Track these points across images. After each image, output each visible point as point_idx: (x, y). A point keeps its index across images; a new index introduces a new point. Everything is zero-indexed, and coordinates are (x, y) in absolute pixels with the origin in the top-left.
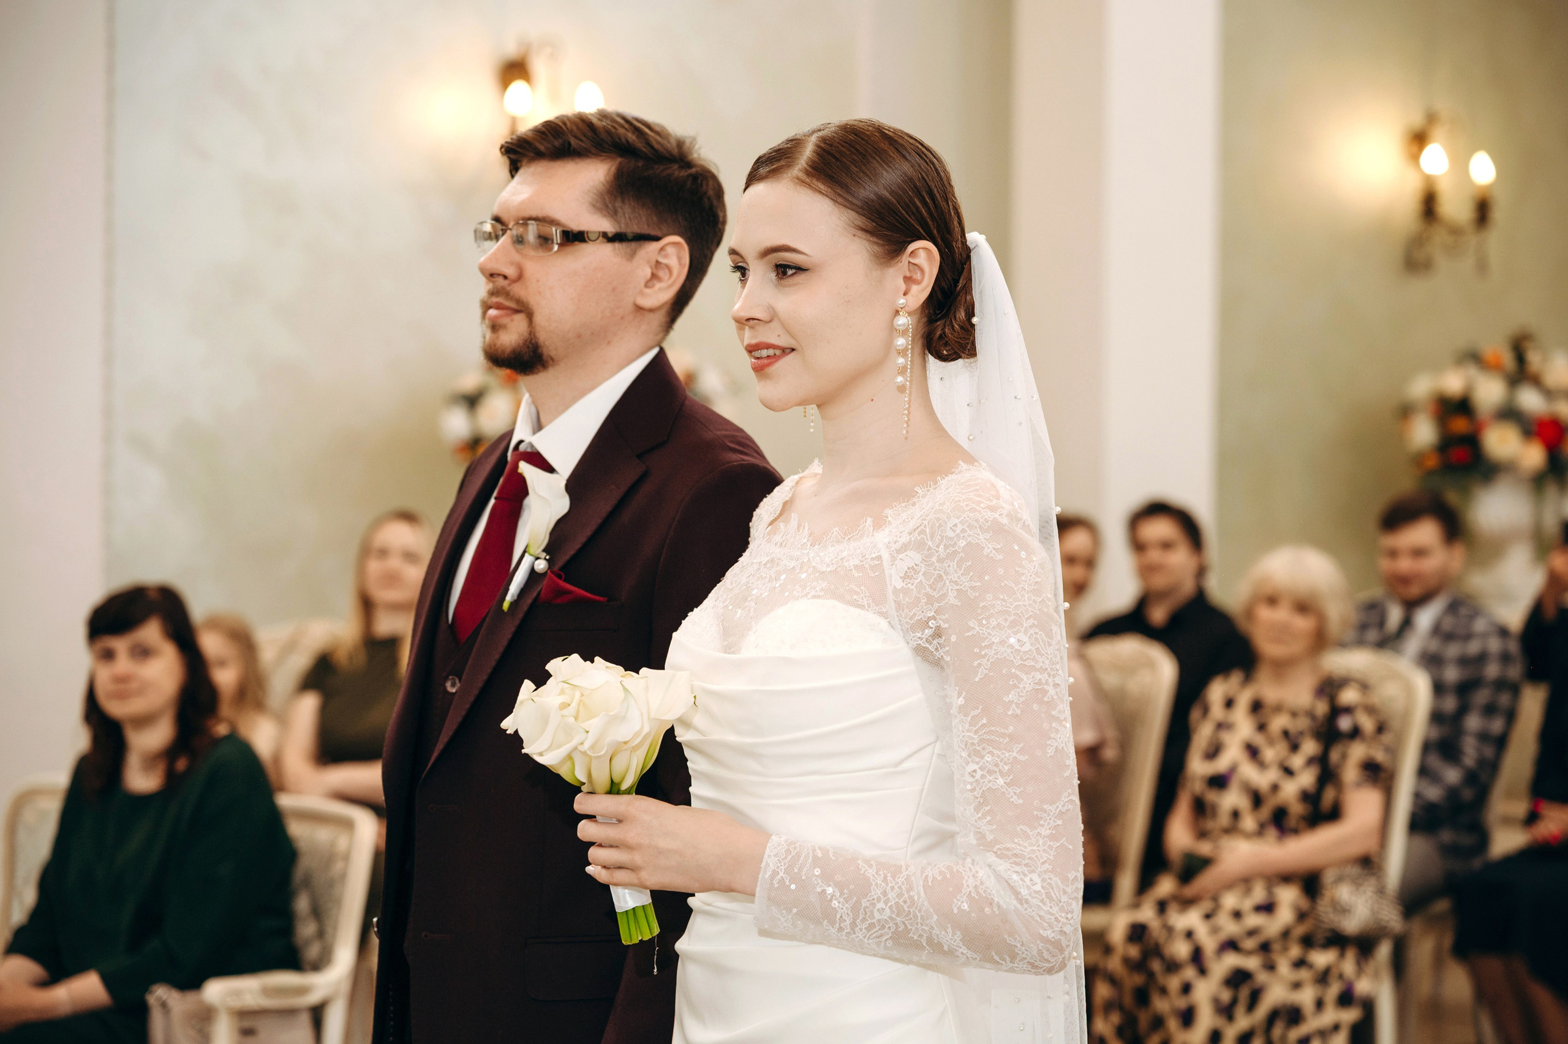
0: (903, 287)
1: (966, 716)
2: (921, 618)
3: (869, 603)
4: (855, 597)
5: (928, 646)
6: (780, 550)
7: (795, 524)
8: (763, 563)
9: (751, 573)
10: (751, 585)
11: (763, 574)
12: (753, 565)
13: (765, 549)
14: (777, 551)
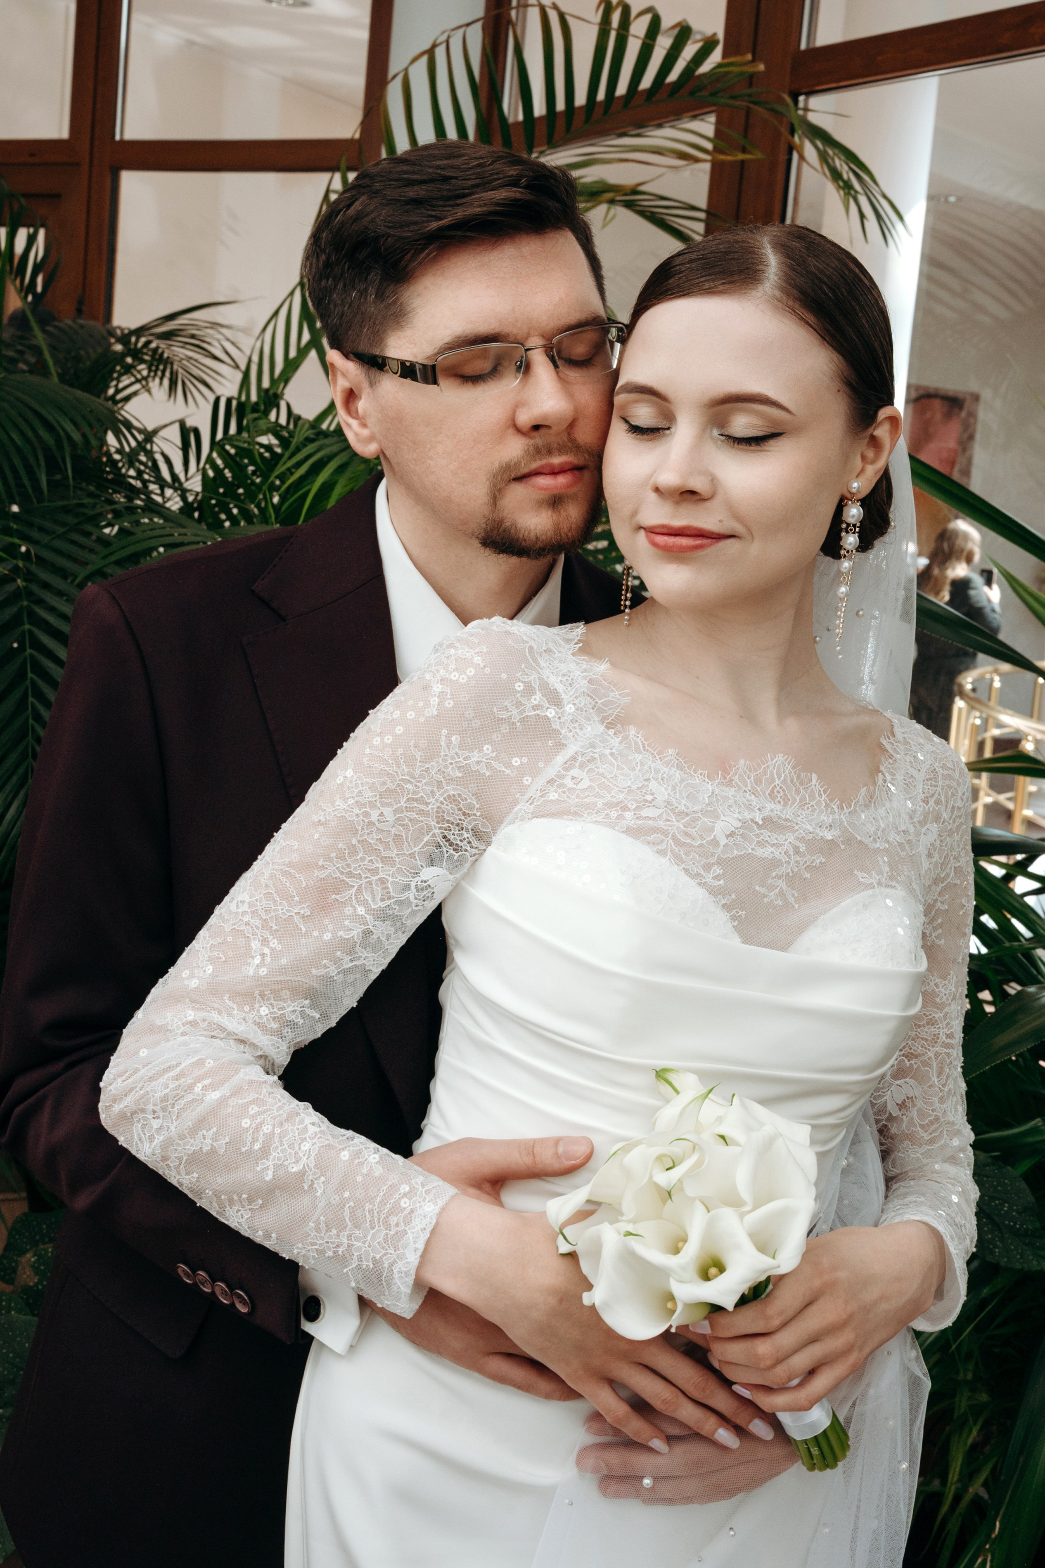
0: (860, 465)
6: (775, 805)
7: (787, 771)
8: (752, 820)
9: (732, 831)
10: (750, 851)
11: (768, 839)
12: (723, 818)
13: (730, 796)
14: (770, 806)
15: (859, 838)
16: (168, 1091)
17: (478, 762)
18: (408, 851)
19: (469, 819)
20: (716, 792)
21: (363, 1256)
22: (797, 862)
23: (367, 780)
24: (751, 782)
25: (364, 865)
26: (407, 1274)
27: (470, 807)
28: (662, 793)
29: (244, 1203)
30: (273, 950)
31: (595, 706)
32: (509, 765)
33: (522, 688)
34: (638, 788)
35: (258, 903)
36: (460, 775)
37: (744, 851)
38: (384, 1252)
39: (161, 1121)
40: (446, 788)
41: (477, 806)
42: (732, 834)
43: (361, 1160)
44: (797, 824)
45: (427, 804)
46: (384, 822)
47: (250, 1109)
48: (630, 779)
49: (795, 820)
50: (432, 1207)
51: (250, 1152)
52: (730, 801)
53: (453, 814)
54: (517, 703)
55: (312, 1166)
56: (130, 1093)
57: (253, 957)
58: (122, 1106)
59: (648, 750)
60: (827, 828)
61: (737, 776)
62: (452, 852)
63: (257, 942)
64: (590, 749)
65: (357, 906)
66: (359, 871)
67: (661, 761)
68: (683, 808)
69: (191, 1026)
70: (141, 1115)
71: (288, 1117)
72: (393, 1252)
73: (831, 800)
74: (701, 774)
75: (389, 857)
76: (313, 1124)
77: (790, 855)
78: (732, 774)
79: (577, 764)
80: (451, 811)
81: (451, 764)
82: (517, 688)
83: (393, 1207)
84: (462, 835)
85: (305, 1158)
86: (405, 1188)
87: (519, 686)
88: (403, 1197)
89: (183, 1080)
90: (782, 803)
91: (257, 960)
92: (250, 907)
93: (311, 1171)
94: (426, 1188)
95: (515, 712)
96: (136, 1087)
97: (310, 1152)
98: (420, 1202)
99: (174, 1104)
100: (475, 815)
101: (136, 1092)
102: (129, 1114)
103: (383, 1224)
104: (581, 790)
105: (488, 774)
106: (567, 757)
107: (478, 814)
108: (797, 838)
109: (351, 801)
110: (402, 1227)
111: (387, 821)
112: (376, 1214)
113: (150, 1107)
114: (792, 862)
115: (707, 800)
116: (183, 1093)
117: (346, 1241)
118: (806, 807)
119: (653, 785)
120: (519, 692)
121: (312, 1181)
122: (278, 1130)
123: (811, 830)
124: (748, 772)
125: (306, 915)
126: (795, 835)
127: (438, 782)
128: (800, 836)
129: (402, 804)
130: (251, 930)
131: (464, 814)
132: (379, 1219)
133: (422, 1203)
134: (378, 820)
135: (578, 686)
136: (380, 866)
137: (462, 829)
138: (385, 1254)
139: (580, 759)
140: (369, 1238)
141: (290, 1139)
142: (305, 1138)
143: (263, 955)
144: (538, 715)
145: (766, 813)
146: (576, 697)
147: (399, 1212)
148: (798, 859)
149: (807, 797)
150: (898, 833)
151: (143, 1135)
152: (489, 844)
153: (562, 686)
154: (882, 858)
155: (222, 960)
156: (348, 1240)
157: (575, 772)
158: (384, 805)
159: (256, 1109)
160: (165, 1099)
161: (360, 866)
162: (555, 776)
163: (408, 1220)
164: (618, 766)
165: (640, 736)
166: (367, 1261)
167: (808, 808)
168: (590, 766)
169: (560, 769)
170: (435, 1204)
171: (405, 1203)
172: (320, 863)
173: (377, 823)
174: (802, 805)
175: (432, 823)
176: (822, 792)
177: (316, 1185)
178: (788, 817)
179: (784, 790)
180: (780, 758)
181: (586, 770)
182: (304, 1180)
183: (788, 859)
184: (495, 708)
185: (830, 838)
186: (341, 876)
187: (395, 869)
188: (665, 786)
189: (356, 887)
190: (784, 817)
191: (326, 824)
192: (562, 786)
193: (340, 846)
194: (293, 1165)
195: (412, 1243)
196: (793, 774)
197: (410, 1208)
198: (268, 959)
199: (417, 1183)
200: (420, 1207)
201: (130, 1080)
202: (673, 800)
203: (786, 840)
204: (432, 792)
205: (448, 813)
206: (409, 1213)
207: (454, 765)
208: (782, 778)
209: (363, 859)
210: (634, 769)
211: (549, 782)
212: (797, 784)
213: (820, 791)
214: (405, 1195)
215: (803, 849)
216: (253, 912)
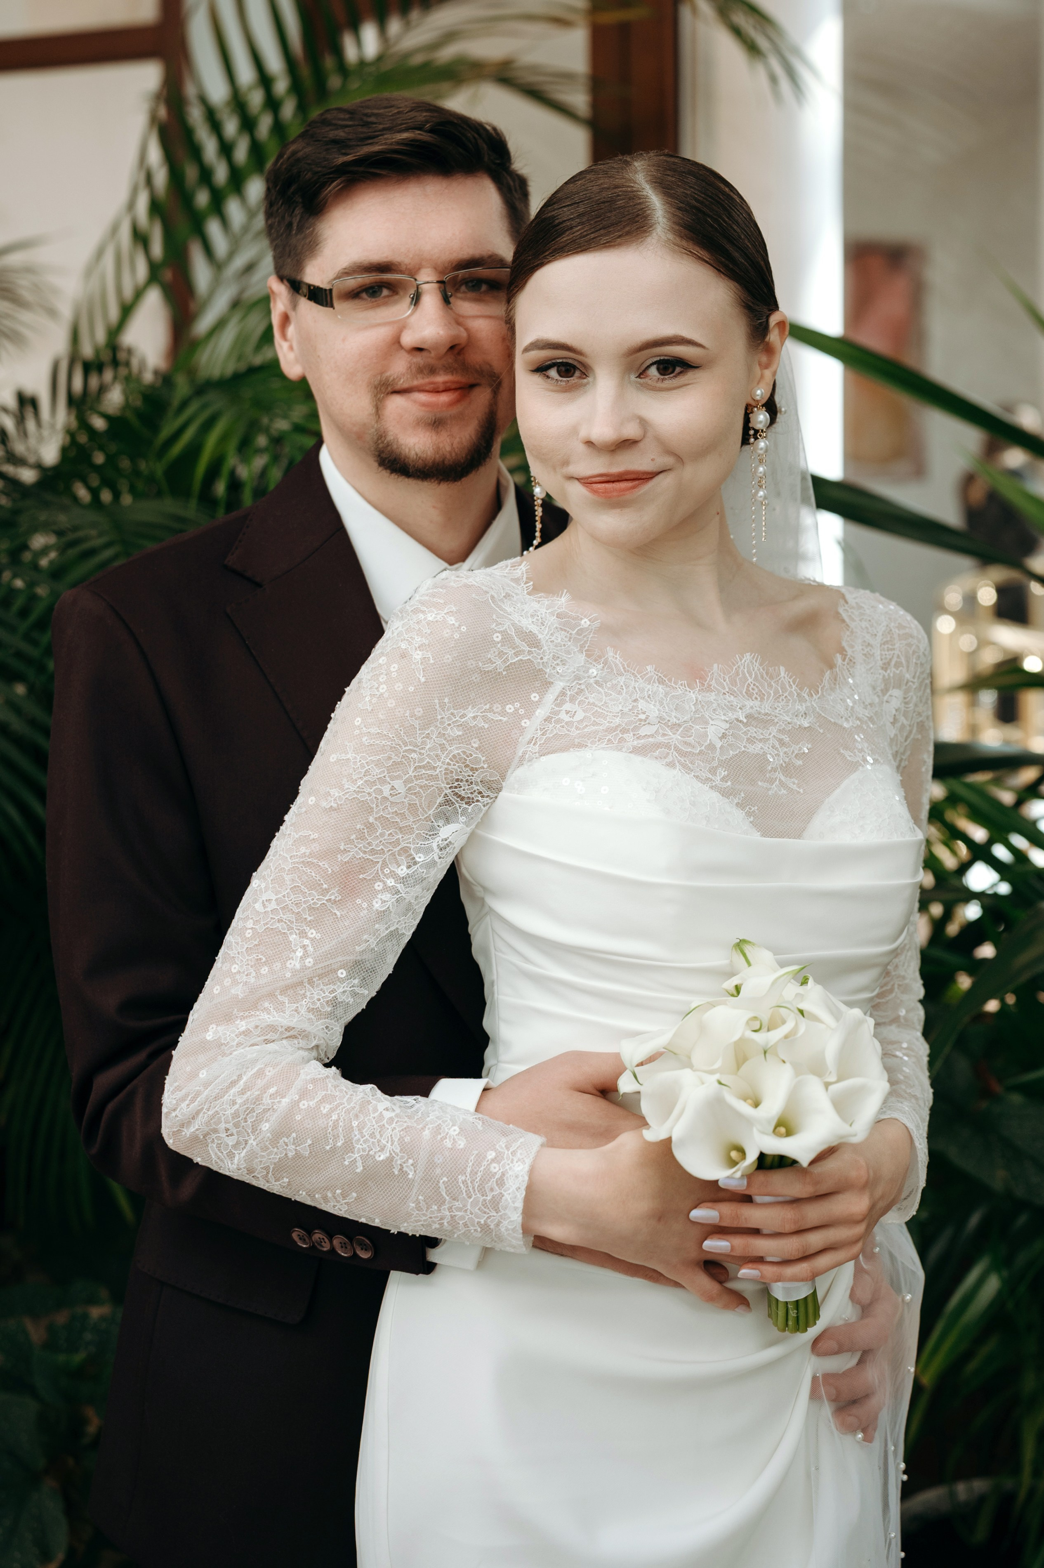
0: (759, 373)
6: (753, 702)
7: (756, 669)
8: (737, 720)
9: (723, 733)
10: (743, 749)
11: (755, 735)
12: (711, 722)
13: (712, 700)
14: (749, 703)
15: (832, 720)
16: (237, 1107)
17: (474, 718)
18: (423, 816)
19: (477, 773)
20: (700, 699)
21: (468, 1223)
22: (785, 753)
23: (371, 758)
24: (727, 683)
25: (385, 840)
26: (514, 1230)
27: (477, 761)
28: (653, 710)
29: (338, 1199)
30: (312, 940)
31: (570, 638)
32: (503, 713)
33: (500, 637)
34: (630, 710)
35: (286, 899)
36: (460, 733)
37: (738, 750)
38: (486, 1216)
39: (235, 1137)
40: (450, 749)
41: (483, 759)
42: (724, 736)
43: (442, 1135)
44: (776, 716)
45: (434, 768)
46: (396, 795)
47: (322, 1109)
48: (620, 703)
49: (773, 713)
50: (522, 1167)
51: (334, 1149)
52: (714, 705)
53: (461, 772)
54: (499, 653)
55: (398, 1151)
56: (197, 1116)
57: (295, 952)
58: (192, 1129)
59: (628, 671)
60: (802, 716)
61: (714, 681)
62: (465, 806)
63: (294, 936)
64: (576, 681)
65: (386, 880)
66: (381, 847)
67: (642, 679)
68: (675, 720)
69: (245, 1036)
70: (214, 1136)
71: (361, 1108)
72: (495, 1214)
73: (801, 689)
74: (681, 685)
75: (406, 826)
76: (387, 1109)
77: (777, 748)
78: (708, 679)
79: (568, 699)
80: (459, 770)
81: (449, 725)
82: (495, 639)
83: (484, 1174)
84: (472, 788)
85: (389, 1145)
86: (491, 1155)
87: (498, 637)
88: (491, 1163)
89: (249, 1093)
90: (759, 699)
91: (299, 953)
92: (278, 904)
93: (398, 1155)
94: (511, 1150)
95: (499, 662)
96: (203, 1108)
97: (392, 1138)
98: (509, 1164)
99: (245, 1118)
100: (483, 768)
101: (204, 1113)
102: (202, 1137)
103: (479, 1191)
104: (578, 722)
105: (486, 726)
106: (556, 694)
107: (486, 766)
108: (779, 731)
109: (360, 783)
110: (497, 1191)
111: (399, 793)
112: (470, 1184)
113: (223, 1126)
114: (781, 754)
115: (693, 707)
116: (252, 1106)
117: (448, 1213)
118: (781, 699)
119: (642, 704)
120: (498, 643)
121: (401, 1165)
122: (355, 1124)
123: (789, 720)
124: (722, 675)
125: (337, 899)
126: (777, 728)
127: (440, 745)
128: (781, 728)
129: (410, 774)
130: (285, 926)
131: (472, 769)
132: (473, 1188)
133: (511, 1165)
134: (391, 794)
135: (549, 623)
136: (400, 836)
137: (472, 783)
138: (488, 1218)
139: (569, 693)
140: (469, 1207)
141: (369, 1128)
142: (384, 1125)
143: (304, 947)
144: (521, 660)
145: (748, 710)
146: (552, 634)
147: (491, 1178)
148: (786, 750)
149: (780, 689)
150: (865, 708)
151: (220, 1154)
152: (499, 790)
153: (535, 627)
154: (858, 735)
155: (262, 961)
156: (450, 1212)
157: (567, 706)
158: (393, 778)
159: (328, 1107)
160: (236, 1115)
161: (381, 842)
162: (550, 713)
163: (501, 1182)
164: (606, 693)
165: (618, 656)
166: (474, 1226)
167: (783, 700)
168: (580, 698)
169: (553, 706)
170: (524, 1162)
171: (495, 1168)
172: (342, 848)
173: (390, 797)
174: (777, 698)
175: (443, 785)
176: (791, 683)
177: (405, 1169)
178: (767, 711)
179: (757, 687)
180: (748, 656)
181: (577, 702)
182: (393, 1165)
183: (776, 752)
184: (480, 663)
185: (807, 725)
186: (364, 856)
187: (414, 835)
188: (653, 703)
189: (381, 863)
190: (763, 712)
191: (339, 809)
192: (558, 721)
193: (358, 827)
194: (380, 1153)
195: (511, 1204)
196: (761, 670)
197: (500, 1171)
198: (310, 949)
199: (502, 1148)
200: (510, 1168)
201: (196, 1103)
202: (664, 714)
203: (770, 734)
204: (437, 756)
205: (456, 773)
206: (501, 1177)
207: (452, 725)
208: (753, 676)
209: (382, 835)
210: (620, 693)
211: (545, 720)
212: (768, 678)
213: (789, 682)
214: (493, 1160)
215: (786, 739)
216: (283, 908)
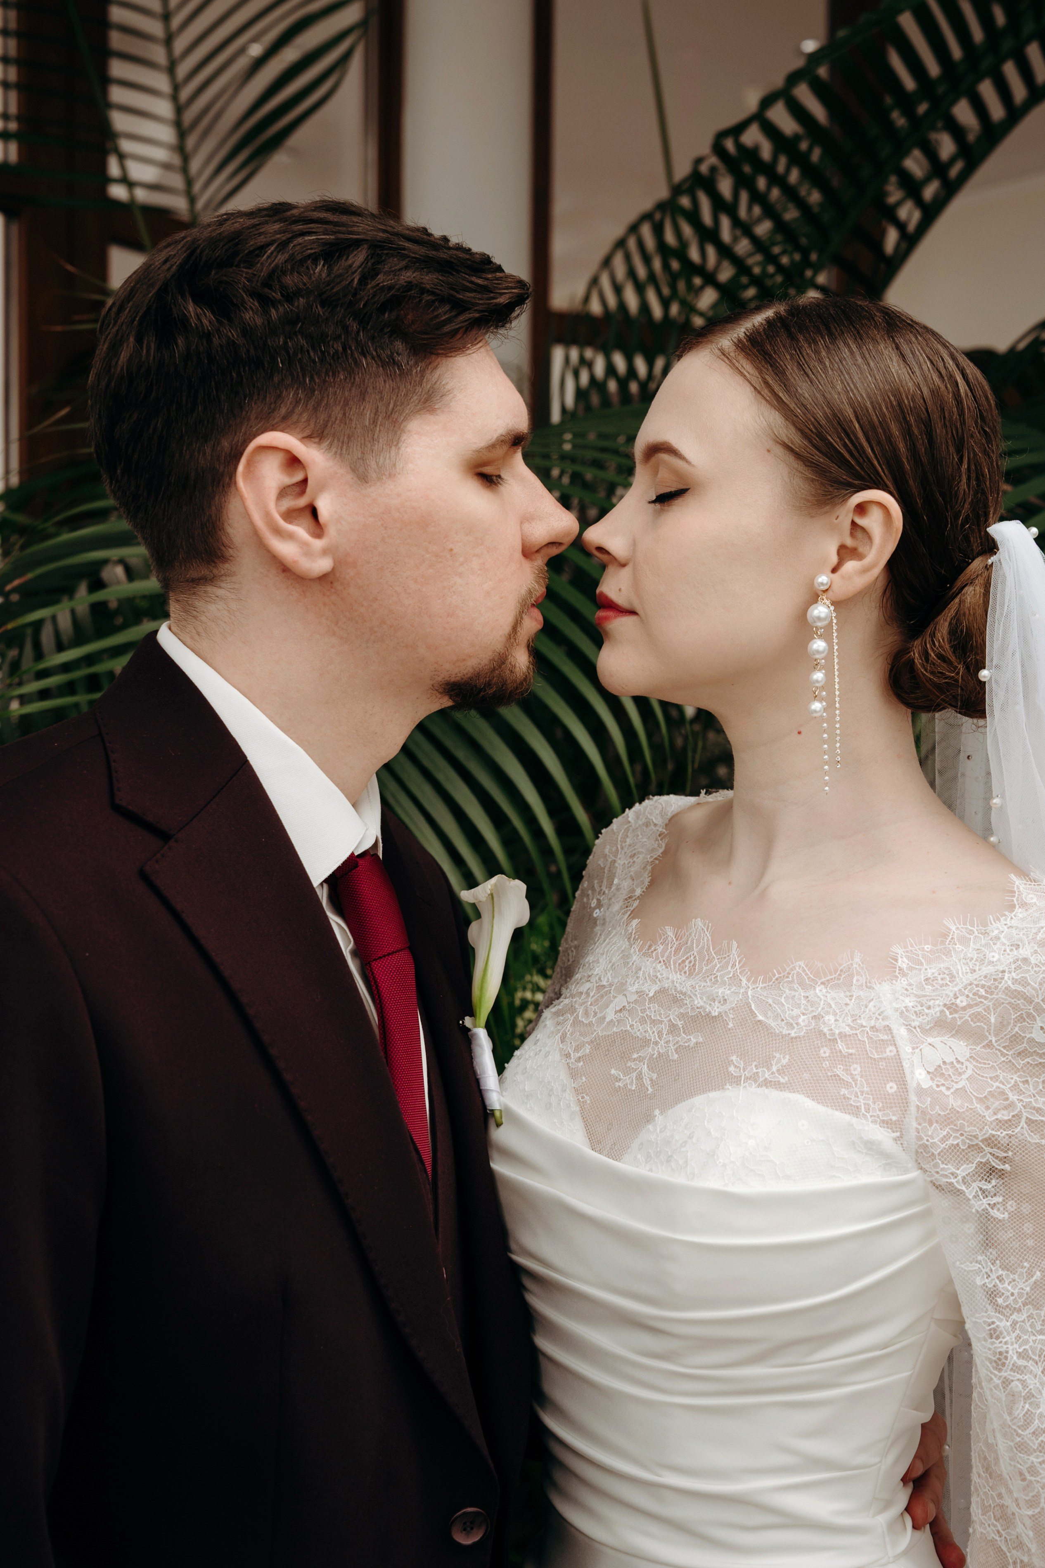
0: (834, 559)
1: (1038, 1309)
2: (958, 1145)
3: (868, 1105)
4: (844, 1091)
5: (964, 1188)
6: (679, 977)
7: (706, 938)
9: (624, 1006)
13: (643, 967)
22: (667, 1042)
24: (671, 951)
42: (622, 1010)
52: (640, 973)
61: (662, 946)
73: (743, 971)
77: (662, 1034)
114: (661, 1043)
124: (675, 941)
176: (737, 962)
179: (695, 960)
180: (700, 923)
183: (657, 1039)
185: (716, 1013)
196: (710, 941)
212: (712, 952)
